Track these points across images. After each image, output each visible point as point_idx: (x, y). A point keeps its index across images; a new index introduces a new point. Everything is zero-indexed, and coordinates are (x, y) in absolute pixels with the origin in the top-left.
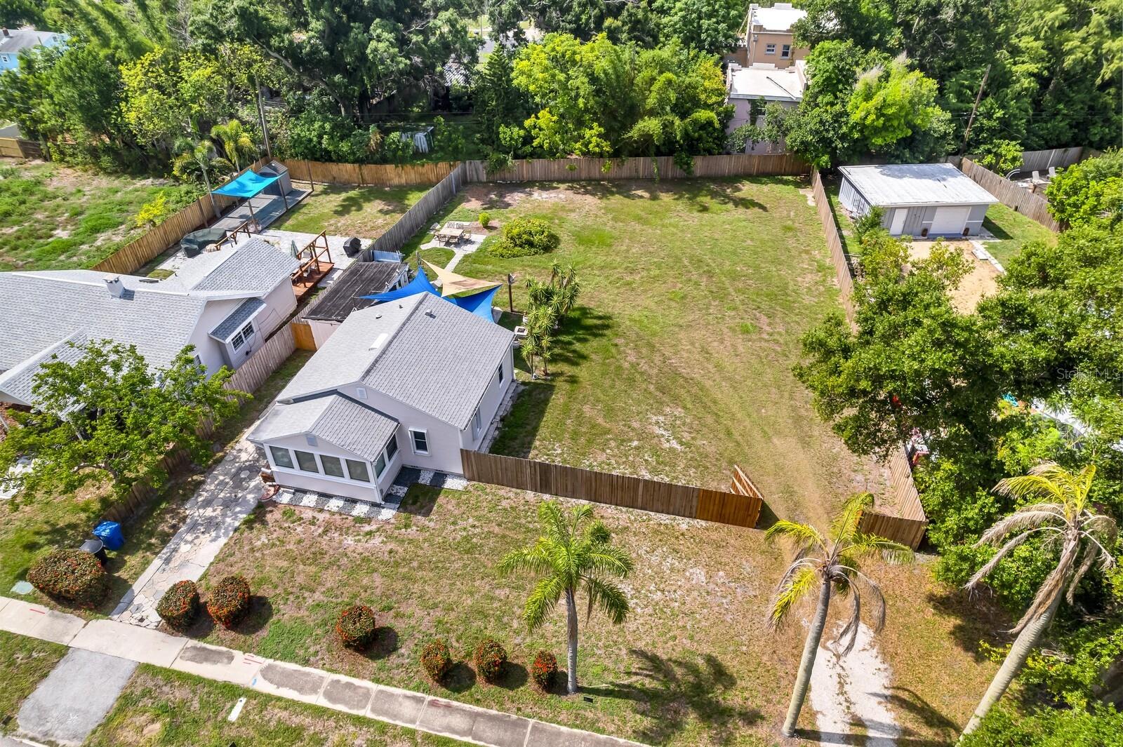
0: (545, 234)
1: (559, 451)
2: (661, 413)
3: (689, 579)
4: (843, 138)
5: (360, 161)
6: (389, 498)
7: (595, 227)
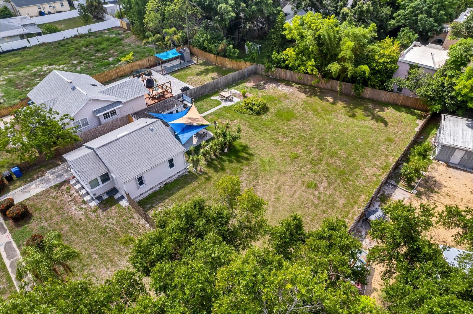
0: (260, 106)
4: (452, 98)
5: (218, 54)
6: (99, 198)
7: (290, 109)
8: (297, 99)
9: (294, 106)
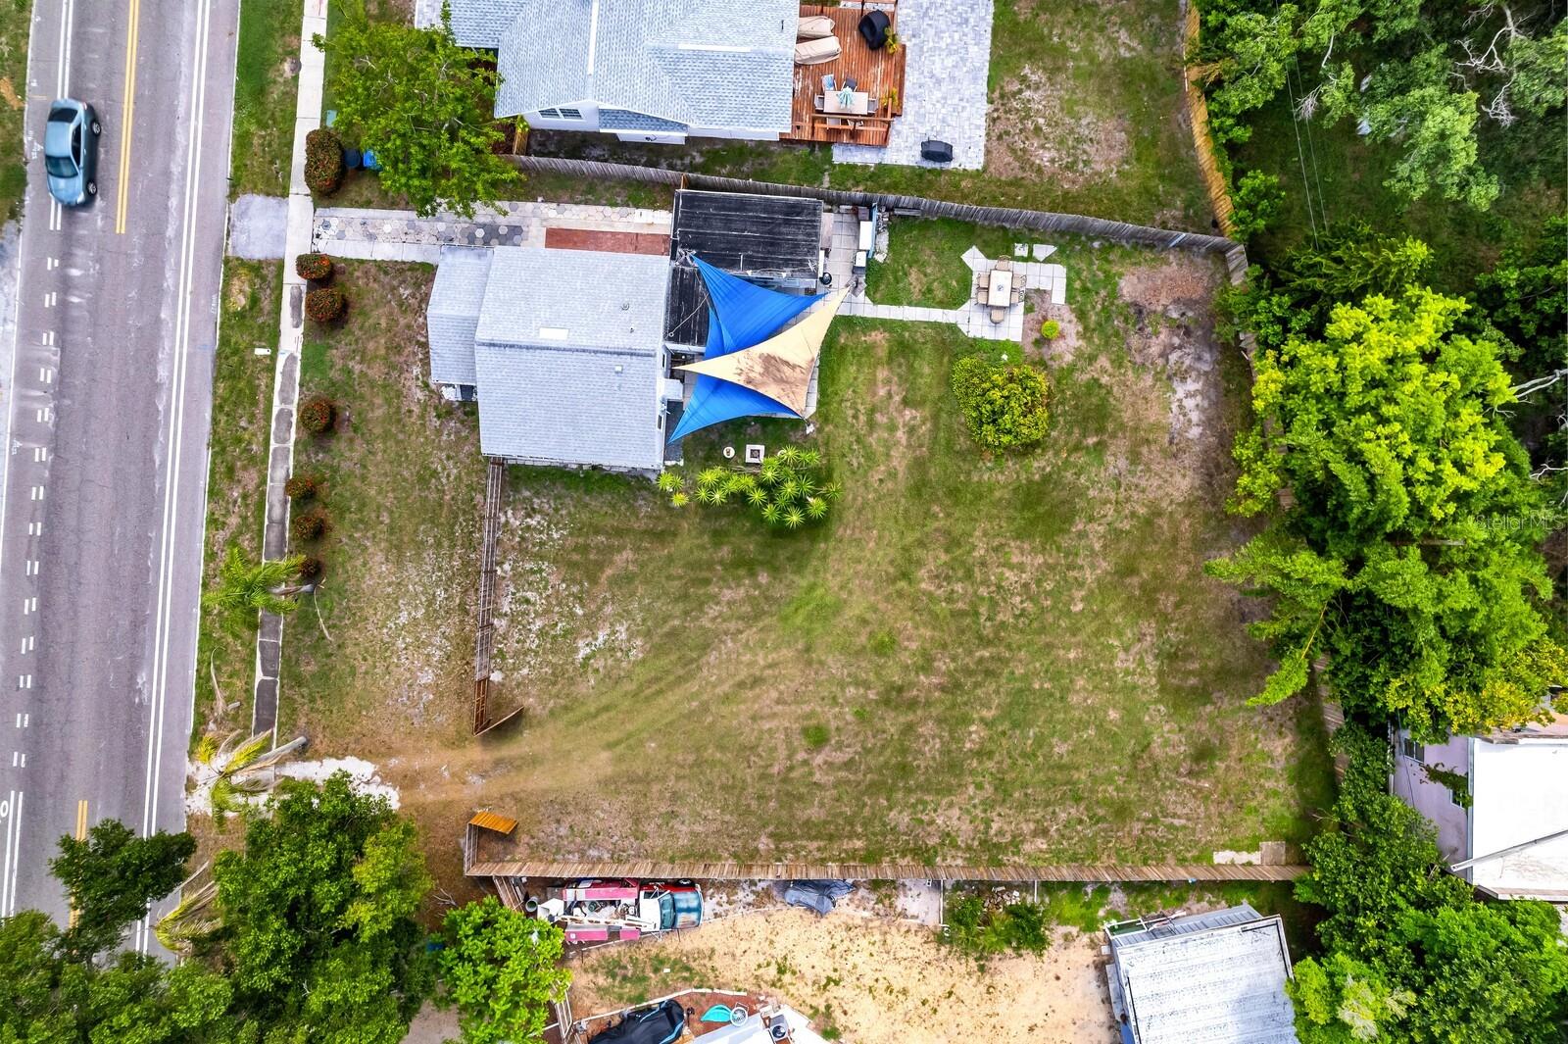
1: (555, 536)
2: (631, 636)
3: (421, 669)
7: (1080, 504)
8: (1156, 482)
9: (1106, 502)
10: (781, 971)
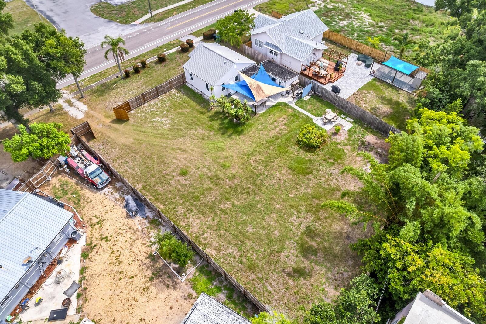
1: (178, 99)
7: (315, 172)
8: (343, 182)
9: (324, 177)
10: (98, 223)
